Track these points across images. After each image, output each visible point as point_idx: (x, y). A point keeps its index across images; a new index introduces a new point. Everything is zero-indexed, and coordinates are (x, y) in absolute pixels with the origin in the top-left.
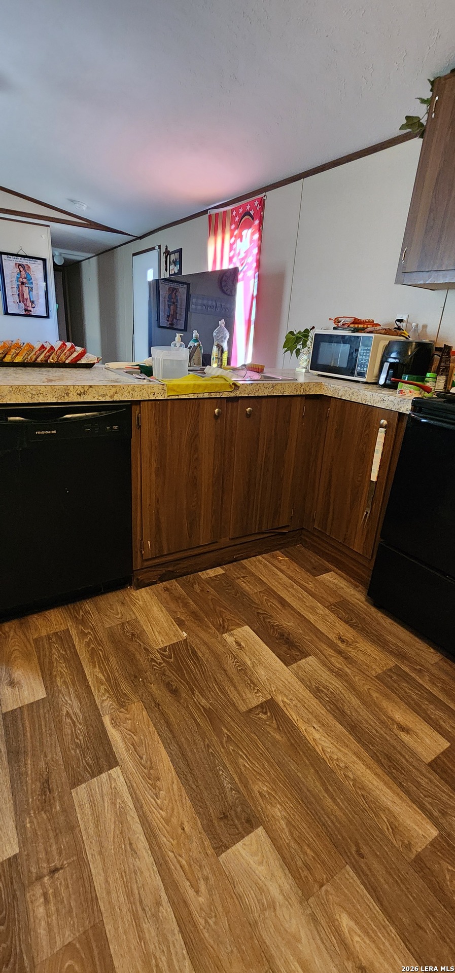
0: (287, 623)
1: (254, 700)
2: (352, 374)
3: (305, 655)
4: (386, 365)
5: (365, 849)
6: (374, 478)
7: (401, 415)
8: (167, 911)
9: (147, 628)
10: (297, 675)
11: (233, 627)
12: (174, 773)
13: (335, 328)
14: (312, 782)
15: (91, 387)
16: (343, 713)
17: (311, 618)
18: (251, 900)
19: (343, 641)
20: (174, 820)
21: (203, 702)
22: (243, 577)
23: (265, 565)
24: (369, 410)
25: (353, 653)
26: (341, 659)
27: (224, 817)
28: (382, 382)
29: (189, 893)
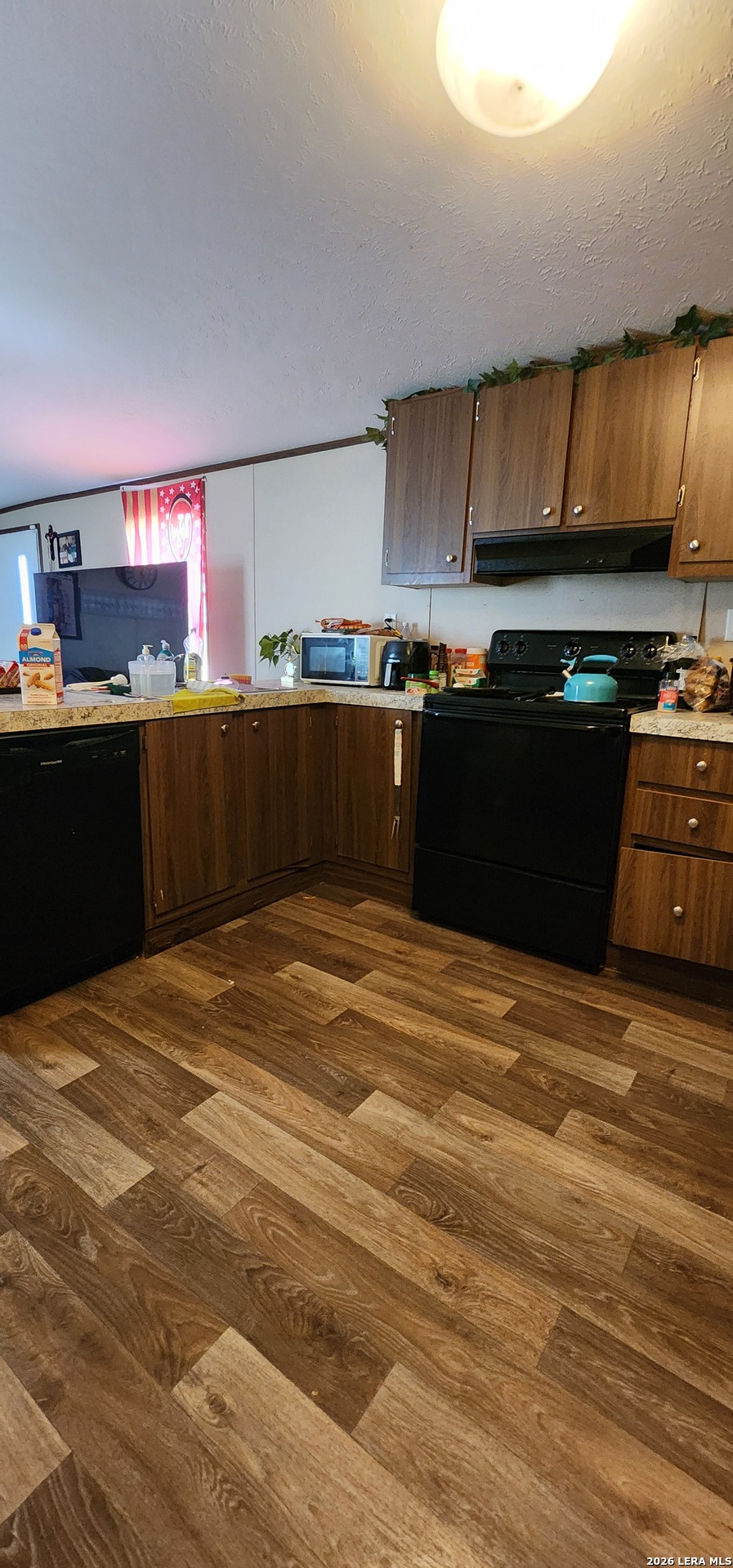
0: (340, 951)
1: (332, 1013)
2: (353, 679)
3: (368, 971)
4: (389, 668)
5: (466, 1079)
6: (398, 782)
7: (414, 713)
8: (318, 1157)
9: (185, 987)
10: (366, 987)
11: (282, 966)
12: (278, 1080)
13: (323, 631)
14: (408, 1052)
15: (95, 708)
16: (420, 1003)
17: (362, 942)
18: (387, 1130)
19: (400, 953)
20: (296, 1108)
21: (281, 1027)
22: (272, 922)
23: (294, 908)
24: (381, 713)
25: (413, 960)
26: (404, 967)
27: (340, 1093)
28: (387, 684)
29: (334, 1143)
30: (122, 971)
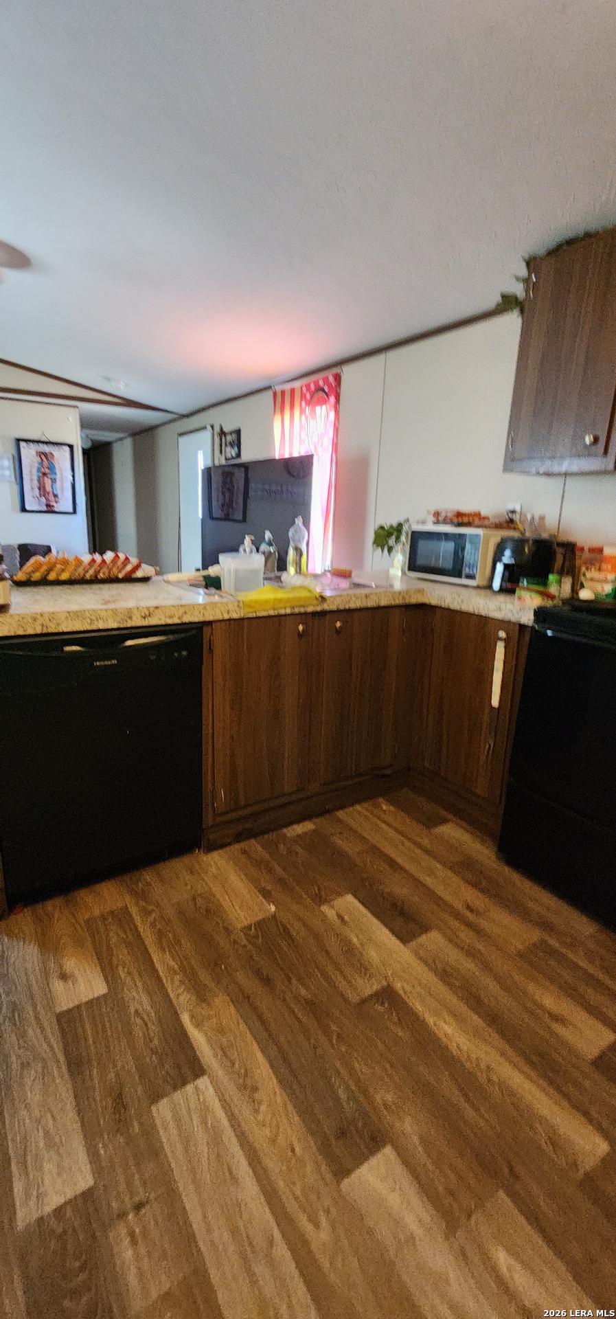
0: (399, 889)
1: (368, 987)
2: (460, 576)
3: (425, 929)
4: (500, 568)
5: (519, 1168)
6: (495, 702)
7: (522, 627)
8: (282, 1250)
9: (226, 903)
10: (417, 955)
11: (332, 897)
12: (275, 1080)
13: (435, 523)
14: (448, 1088)
16: (478, 1001)
17: (429, 881)
18: (384, 1232)
19: (472, 911)
20: (281, 1139)
21: (303, 992)
22: (340, 833)
23: (366, 817)
24: (483, 622)
25: (484, 924)
26: (471, 934)
27: (342, 1134)
28: (496, 584)
29: (308, 1228)
30: (177, 866)
